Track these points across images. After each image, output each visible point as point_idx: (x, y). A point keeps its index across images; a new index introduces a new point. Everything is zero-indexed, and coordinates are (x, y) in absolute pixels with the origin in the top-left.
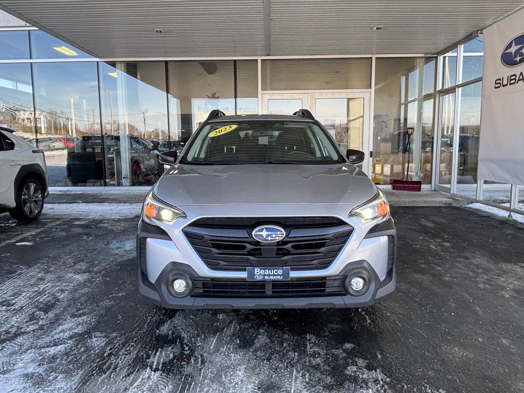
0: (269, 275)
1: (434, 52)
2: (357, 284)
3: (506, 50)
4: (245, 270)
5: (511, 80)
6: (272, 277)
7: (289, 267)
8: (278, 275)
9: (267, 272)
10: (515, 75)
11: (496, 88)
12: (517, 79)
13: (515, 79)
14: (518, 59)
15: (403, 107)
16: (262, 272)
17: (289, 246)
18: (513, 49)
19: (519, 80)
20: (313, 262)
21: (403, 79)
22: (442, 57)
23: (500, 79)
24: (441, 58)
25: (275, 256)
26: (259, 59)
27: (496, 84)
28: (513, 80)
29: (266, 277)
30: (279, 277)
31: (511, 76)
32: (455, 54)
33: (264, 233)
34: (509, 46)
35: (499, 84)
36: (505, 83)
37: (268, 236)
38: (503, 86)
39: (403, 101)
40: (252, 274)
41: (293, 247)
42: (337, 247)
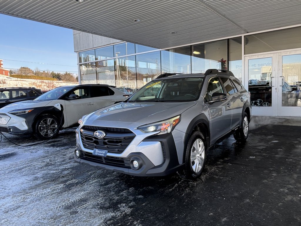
0: (100, 153)
2: (136, 164)
4: (93, 149)
6: (100, 154)
7: (107, 151)
8: (103, 154)
9: (100, 152)
16: (98, 151)
17: (106, 141)
20: (115, 150)
25: (103, 145)
29: (99, 154)
30: (103, 155)
33: (98, 134)
37: (99, 135)
40: (95, 152)
41: (108, 141)
42: (127, 143)
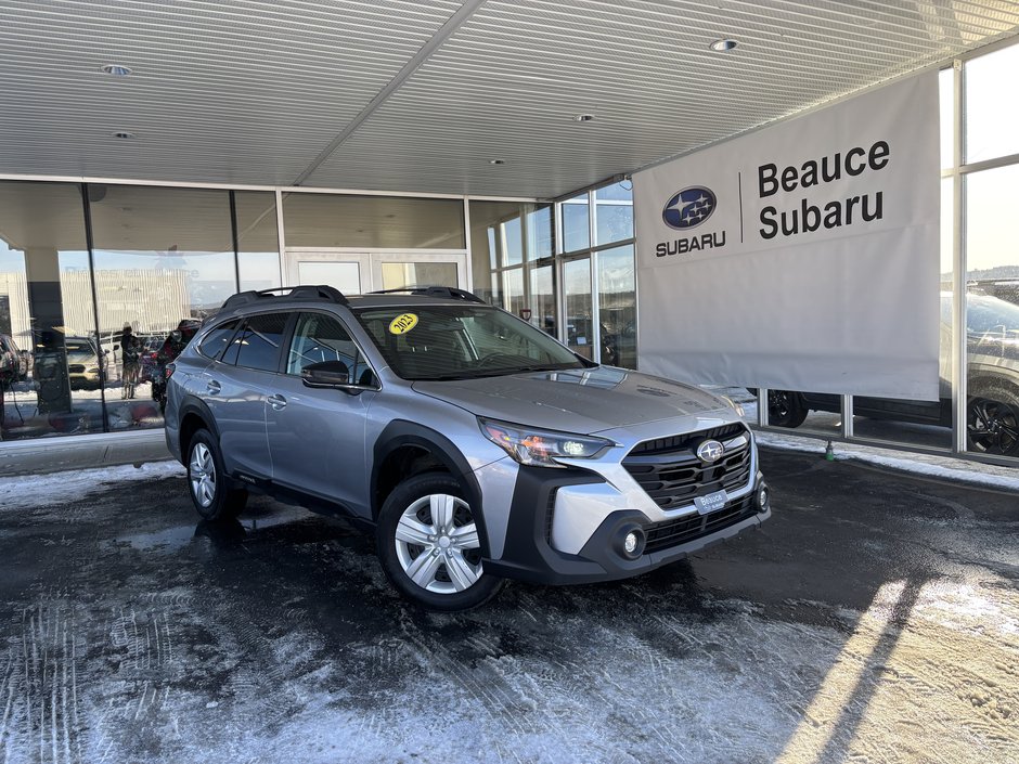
1: (549, 196)
3: (669, 206)
5: (680, 246)
10: (686, 240)
11: (658, 255)
12: (689, 245)
13: (686, 245)
14: (689, 219)
15: (494, 276)
18: (680, 206)
19: (692, 247)
21: (491, 232)
22: (560, 204)
23: (664, 245)
24: (558, 206)
26: (279, 190)
27: (658, 250)
28: (682, 247)
31: (680, 241)
32: (586, 202)
34: (674, 201)
35: (662, 250)
36: (672, 249)
38: (670, 253)
39: (494, 266)
